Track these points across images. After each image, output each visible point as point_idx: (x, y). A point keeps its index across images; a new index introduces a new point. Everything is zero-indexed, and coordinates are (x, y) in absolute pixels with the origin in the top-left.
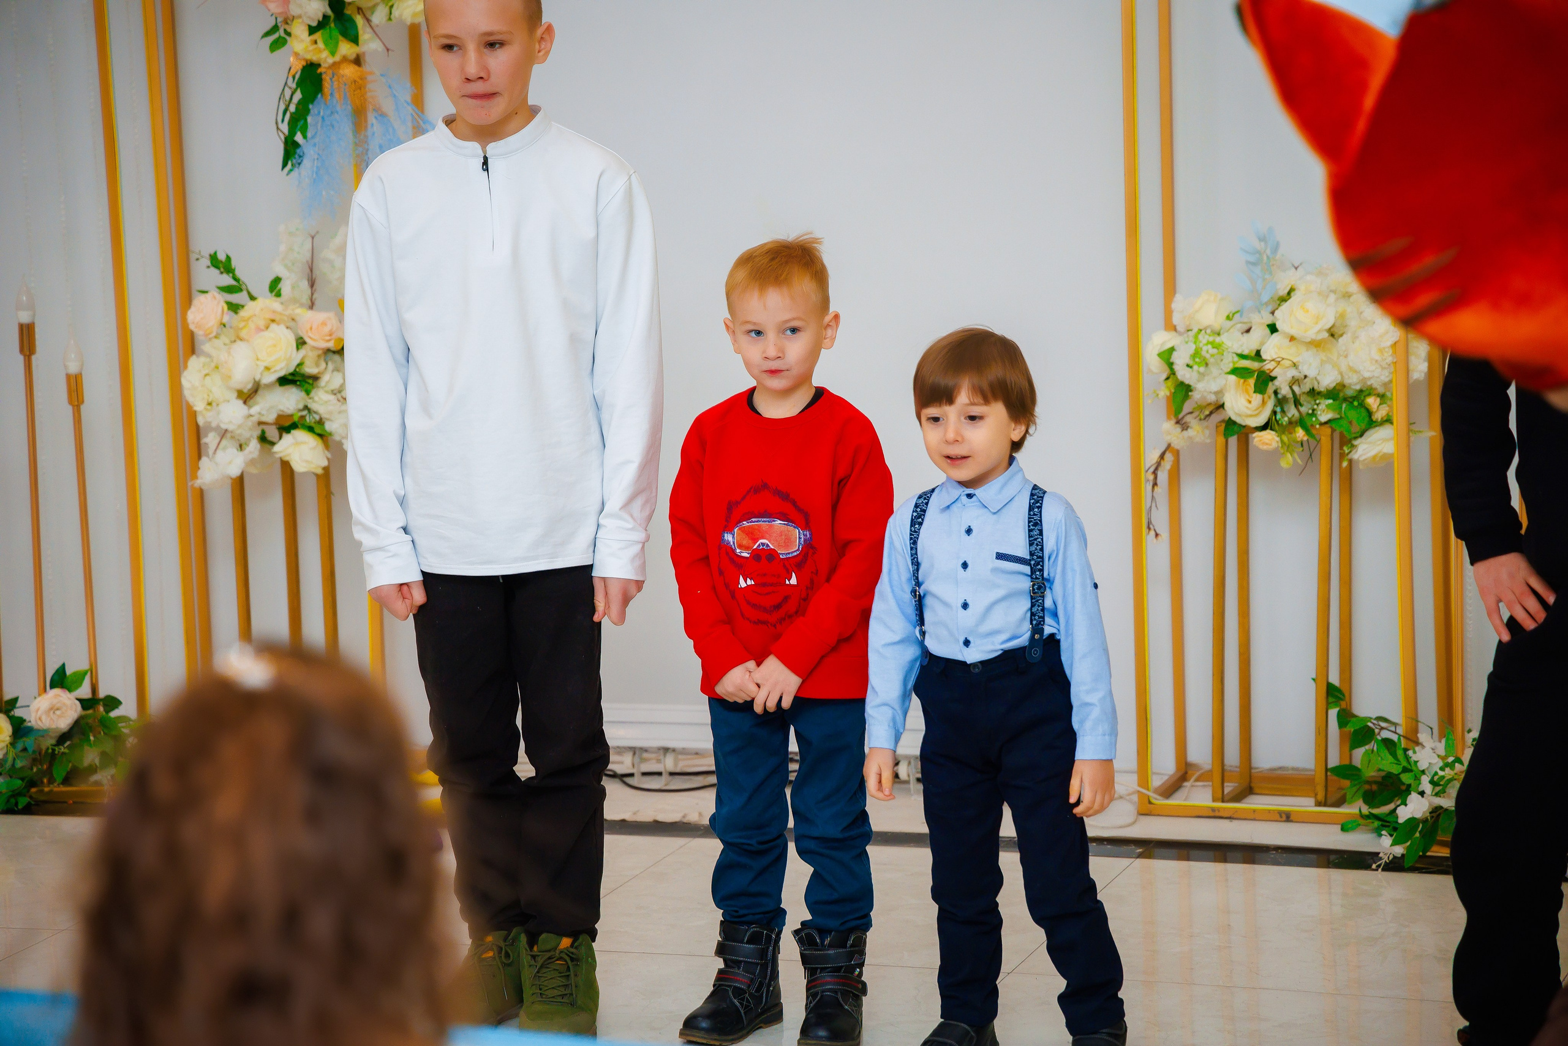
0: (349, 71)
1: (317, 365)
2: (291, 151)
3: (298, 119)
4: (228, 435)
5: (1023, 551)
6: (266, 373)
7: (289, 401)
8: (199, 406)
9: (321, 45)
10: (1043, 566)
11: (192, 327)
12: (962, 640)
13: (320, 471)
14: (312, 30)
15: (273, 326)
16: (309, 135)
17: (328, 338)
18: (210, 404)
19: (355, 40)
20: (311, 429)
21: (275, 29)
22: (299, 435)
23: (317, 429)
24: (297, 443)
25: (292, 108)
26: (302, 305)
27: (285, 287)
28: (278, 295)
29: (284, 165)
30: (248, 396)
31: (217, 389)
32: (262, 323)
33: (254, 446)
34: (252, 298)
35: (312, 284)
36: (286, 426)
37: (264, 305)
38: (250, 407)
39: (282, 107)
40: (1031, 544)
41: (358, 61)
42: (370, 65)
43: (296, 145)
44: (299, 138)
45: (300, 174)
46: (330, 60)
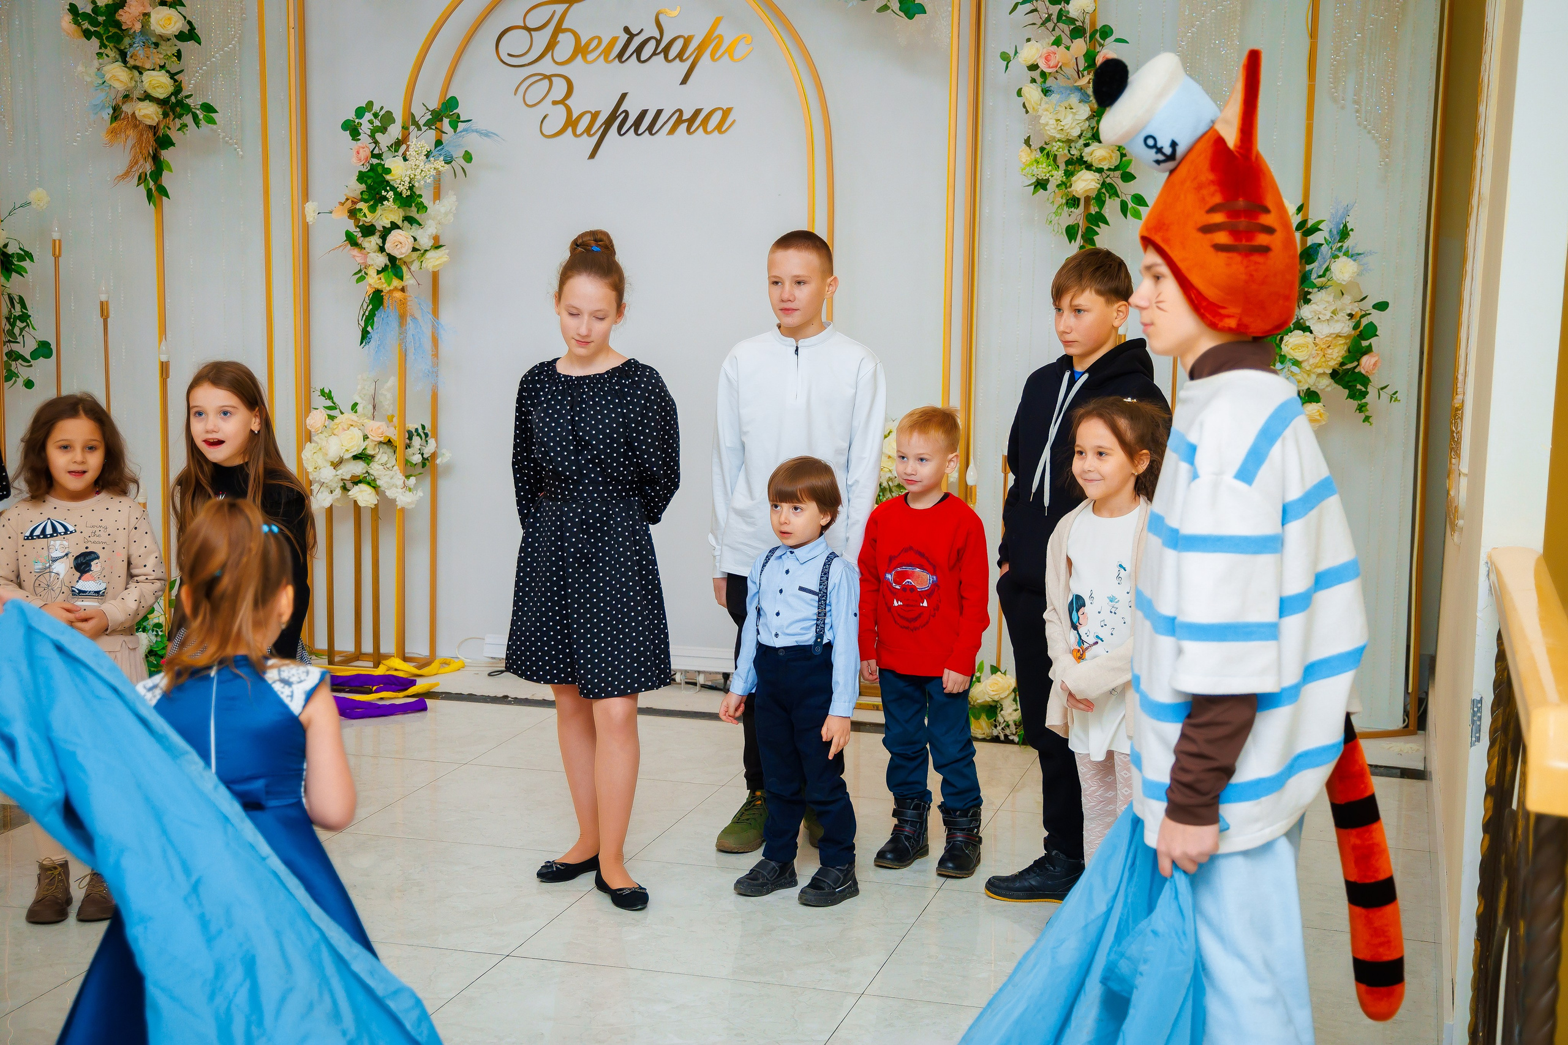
0: (398, 295)
1: (374, 450)
2: (365, 335)
3: (369, 319)
4: (325, 485)
5: (815, 587)
6: (346, 453)
7: (359, 468)
8: (310, 469)
9: (383, 280)
10: (826, 598)
11: (308, 427)
12: (774, 633)
13: (373, 506)
14: (379, 272)
15: (352, 428)
16: (375, 327)
17: (381, 436)
18: (316, 468)
19: (401, 278)
20: (369, 484)
21: (360, 271)
22: (363, 487)
23: (372, 484)
24: (361, 491)
25: (367, 314)
26: (368, 418)
27: (359, 408)
28: (356, 412)
29: (362, 343)
30: (337, 464)
31: (320, 460)
32: (345, 427)
33: (338, 492)
34: (342, 413)
35: (374, 408)
36: (356, 481)
37: (349, 416)
38: (337, 471)
39: (362, 313)
40: (820, 585)
41: (403, 290)
42: (410, 291)
43: (368, 332)
44: (369, 329)
45: (369, 348)
46: (388, 289)
